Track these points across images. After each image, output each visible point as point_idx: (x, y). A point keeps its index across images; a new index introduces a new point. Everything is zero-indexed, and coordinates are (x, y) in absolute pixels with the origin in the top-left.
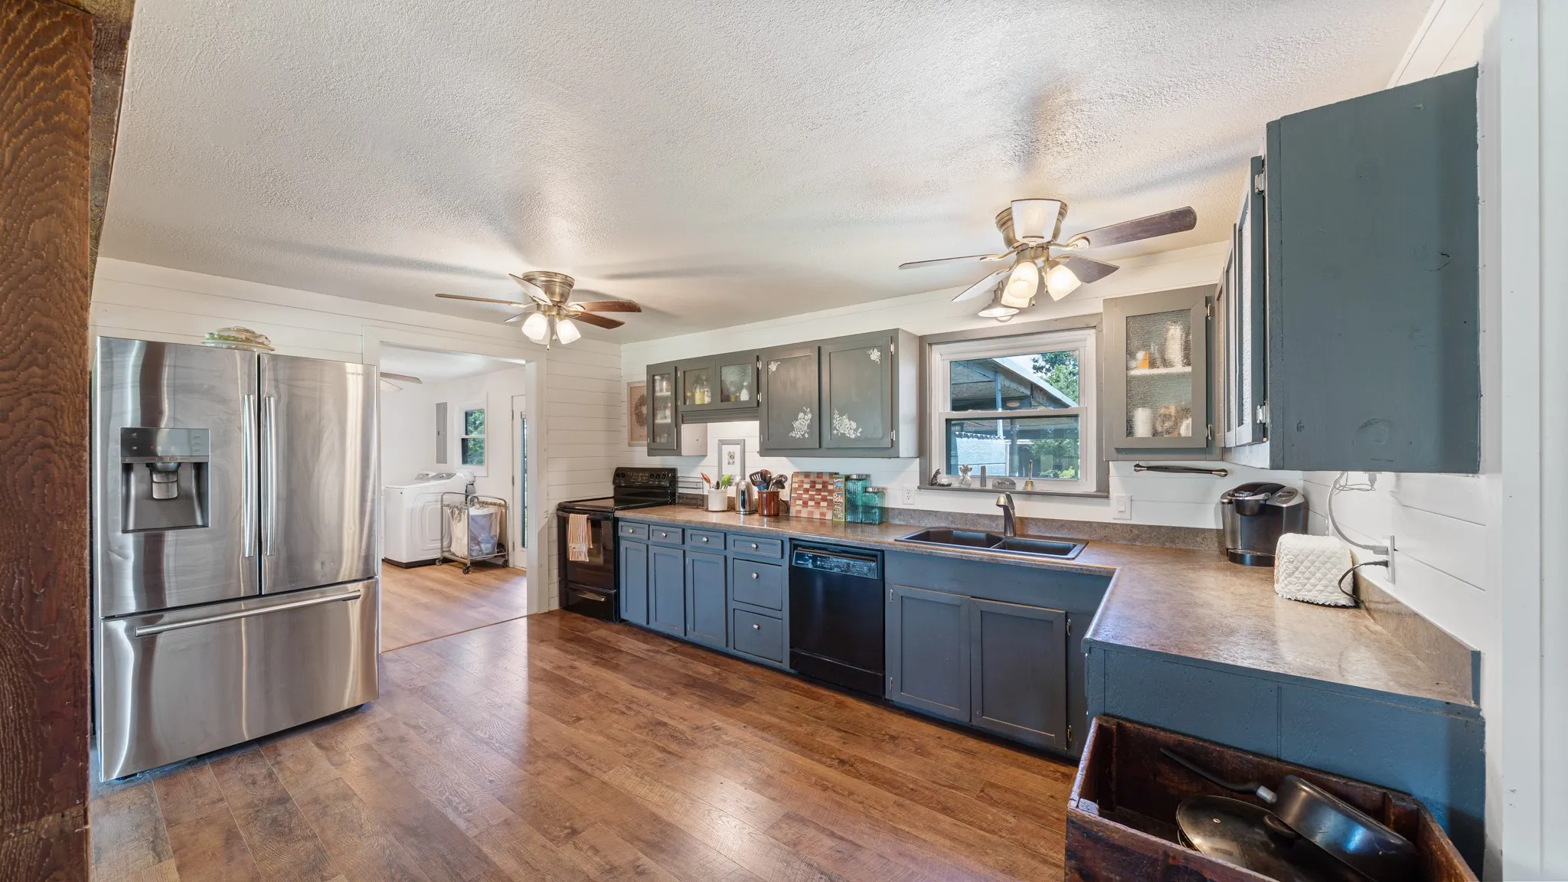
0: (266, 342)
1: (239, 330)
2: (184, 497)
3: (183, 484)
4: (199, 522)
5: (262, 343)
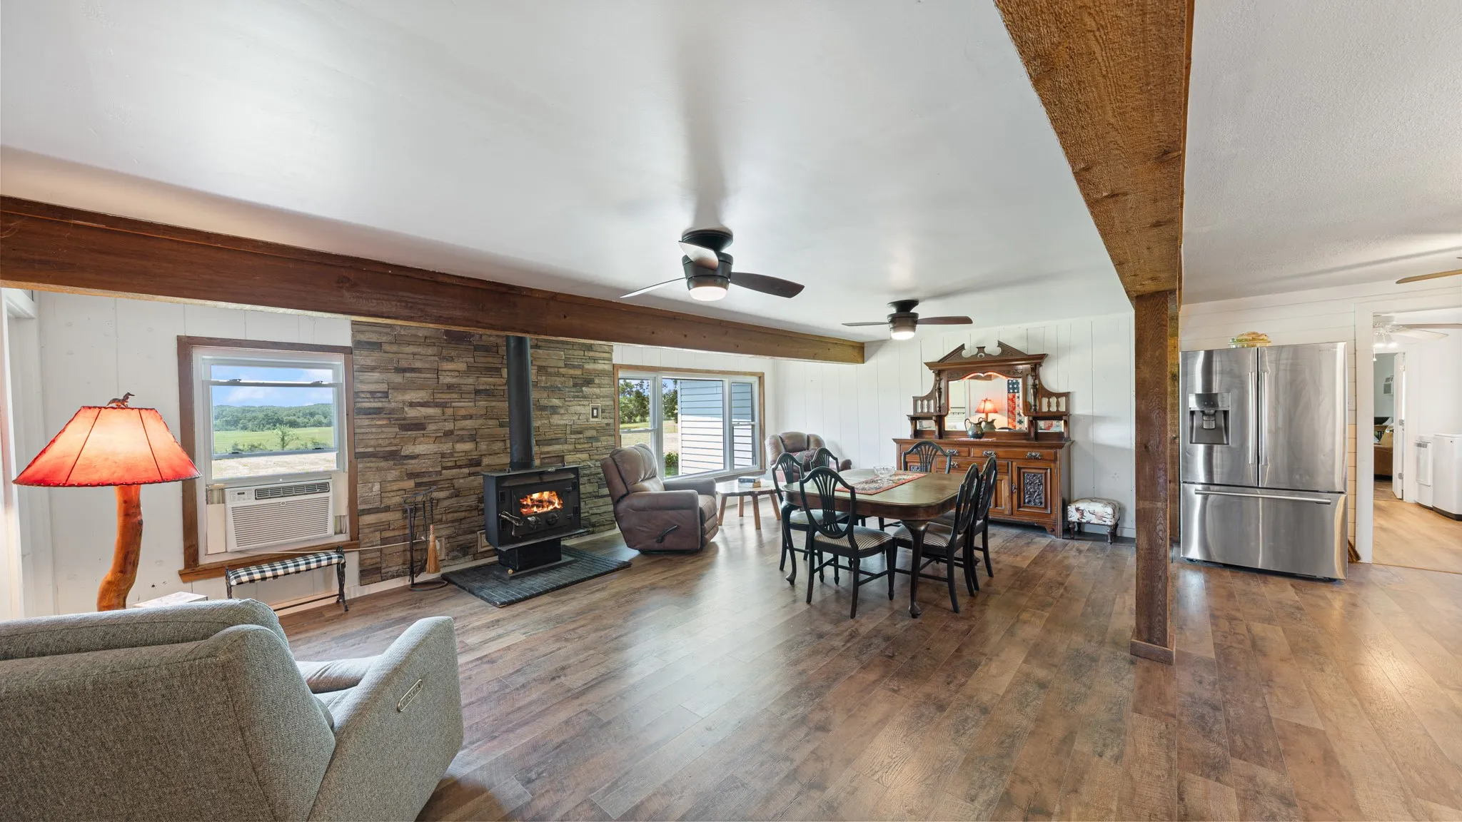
0: (1265, 338)
1: (1249, 334)
2: (1218, 428)
3: (1218, 422)
4: (1225, 442)
5: (1263, 339)
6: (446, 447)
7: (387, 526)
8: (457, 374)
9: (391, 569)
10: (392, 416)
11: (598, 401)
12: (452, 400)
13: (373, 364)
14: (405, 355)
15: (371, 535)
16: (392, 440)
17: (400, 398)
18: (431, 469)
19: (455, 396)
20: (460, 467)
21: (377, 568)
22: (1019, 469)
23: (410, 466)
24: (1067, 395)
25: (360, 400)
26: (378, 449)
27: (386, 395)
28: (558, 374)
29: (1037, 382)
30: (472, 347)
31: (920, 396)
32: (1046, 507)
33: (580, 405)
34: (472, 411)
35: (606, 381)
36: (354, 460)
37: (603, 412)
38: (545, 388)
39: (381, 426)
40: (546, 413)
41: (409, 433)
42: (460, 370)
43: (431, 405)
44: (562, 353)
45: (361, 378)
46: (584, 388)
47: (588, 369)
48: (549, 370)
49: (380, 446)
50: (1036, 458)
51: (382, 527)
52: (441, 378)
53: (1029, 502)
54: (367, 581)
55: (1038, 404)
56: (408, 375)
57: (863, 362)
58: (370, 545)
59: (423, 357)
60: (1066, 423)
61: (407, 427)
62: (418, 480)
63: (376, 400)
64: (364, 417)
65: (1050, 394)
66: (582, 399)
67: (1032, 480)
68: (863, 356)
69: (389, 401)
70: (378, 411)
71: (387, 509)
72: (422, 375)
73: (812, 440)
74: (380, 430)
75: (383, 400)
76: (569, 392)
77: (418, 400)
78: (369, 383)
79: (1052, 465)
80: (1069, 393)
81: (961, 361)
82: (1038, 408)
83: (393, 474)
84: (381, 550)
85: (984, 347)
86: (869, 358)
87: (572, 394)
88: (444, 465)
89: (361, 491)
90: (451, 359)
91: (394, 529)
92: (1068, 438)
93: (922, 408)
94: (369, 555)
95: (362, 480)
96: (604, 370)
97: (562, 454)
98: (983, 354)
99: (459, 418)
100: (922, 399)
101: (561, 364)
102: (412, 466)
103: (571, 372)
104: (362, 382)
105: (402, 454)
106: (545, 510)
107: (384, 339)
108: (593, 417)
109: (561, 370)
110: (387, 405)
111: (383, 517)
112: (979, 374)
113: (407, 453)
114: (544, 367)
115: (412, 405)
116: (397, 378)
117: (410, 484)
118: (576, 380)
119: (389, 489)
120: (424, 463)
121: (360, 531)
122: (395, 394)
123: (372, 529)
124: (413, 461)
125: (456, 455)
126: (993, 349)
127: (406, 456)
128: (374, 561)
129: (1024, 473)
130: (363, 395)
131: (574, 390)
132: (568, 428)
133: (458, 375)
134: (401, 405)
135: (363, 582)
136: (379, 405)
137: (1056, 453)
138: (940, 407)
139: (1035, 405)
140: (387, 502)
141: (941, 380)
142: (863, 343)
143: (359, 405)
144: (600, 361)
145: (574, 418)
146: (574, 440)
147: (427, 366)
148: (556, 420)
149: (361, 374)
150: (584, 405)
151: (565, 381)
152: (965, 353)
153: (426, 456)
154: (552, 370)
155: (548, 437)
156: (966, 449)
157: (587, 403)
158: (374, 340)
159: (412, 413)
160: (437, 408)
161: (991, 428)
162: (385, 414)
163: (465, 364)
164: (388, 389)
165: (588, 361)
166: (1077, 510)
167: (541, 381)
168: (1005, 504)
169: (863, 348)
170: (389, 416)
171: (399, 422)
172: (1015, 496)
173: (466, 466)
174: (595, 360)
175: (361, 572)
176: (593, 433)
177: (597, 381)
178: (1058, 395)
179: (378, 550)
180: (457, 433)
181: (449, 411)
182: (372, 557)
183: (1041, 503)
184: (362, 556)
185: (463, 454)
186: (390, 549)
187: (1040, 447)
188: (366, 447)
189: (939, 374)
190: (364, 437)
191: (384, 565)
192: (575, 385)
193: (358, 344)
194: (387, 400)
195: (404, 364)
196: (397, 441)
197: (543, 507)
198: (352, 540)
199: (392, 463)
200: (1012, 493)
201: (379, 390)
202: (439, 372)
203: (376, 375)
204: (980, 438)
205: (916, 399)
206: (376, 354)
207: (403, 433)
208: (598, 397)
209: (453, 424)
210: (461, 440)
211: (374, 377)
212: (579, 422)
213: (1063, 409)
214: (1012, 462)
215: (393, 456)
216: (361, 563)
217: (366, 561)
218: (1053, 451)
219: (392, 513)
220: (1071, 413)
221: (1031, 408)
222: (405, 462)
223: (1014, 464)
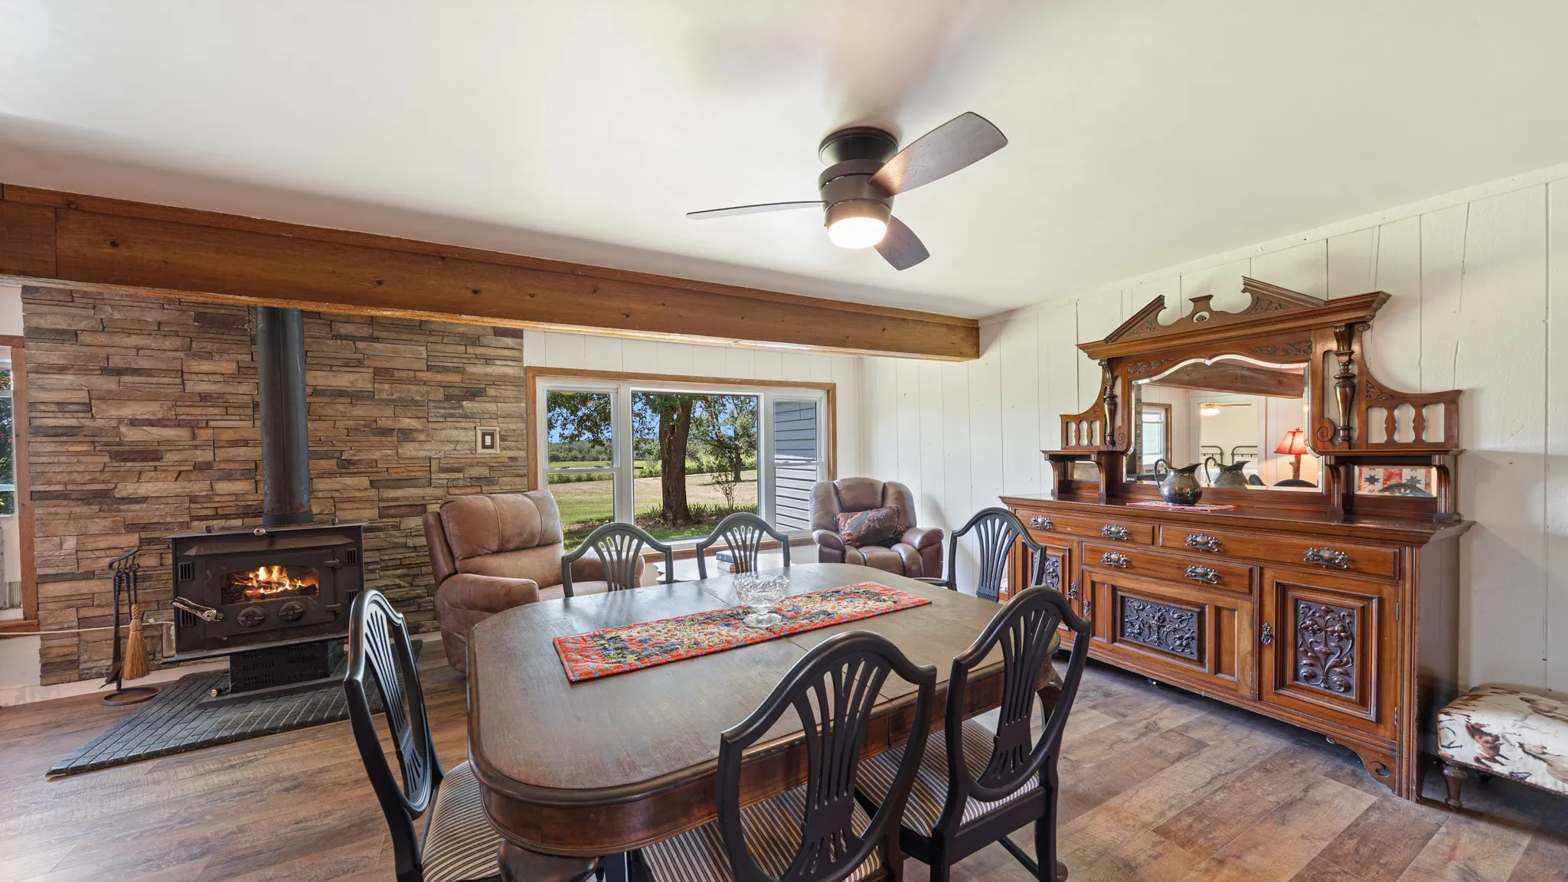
6: (200, 487)
7: (90, 600)
8: (219, 378)
9: (99, 664)
10: (97, 439)
11: (494, 422)
12: (209, 417)
13: (62, 362)
14: (119, 350)
15: (58, 613)
16: (98, 474)
17: (113, 412)
18: (169, 519)
19: (216, 411)
20: (226, 517)
21: (73, 662)
22: (1282, 590)
23: (130, 514)
24: (1451, 399)
25: (39, 414)
26: (70, 487)
27: (88, 407)
28: (415, 381)
29: (1354, 369)
30: (248, 339)
31: (1075, 412)
32: (1363, 702)
33: (456, 428)
34: (246, 435)
35: (510, 392)
36: (28, 502)
37: (503, 439)
38: (388, 402)
39: (77, 454)
40: (389, 439)
41: (129, 464)
42: (224, 372)
43: (168, 423)
44: (423, 348)
45: (40, 382)
46: (464, 403)
47: (473, 374)
48: (397, 374)
49: (73, 482)
50: (1331, 565)
51: (80, 602)
52: (189, 384)
53: (1311, 677)
54: (54, 679)
55: (1356, 423)
56: (126, 379)
57: (977, 355)
58: (58, 627)
59: (160, 352)
60: (1443, 472)
61: (126, 456)
62: (144, 535)
63: (67, 415)
64: (45, 439)
65: (1393, 399)
66: (460, 419)
67: (1321, 622)
68: (978, 345)
69: (93, 416)
70: (71, 432)
71: (90, 575)
72: (154, 380)
73: (890, 491)
74: (74, 459)
75: (81, 415)
76: (436, 408)
77: (145, 417)
78: (57, 390)
79: (1387, 591)
80: (1459, 392)
81: (1154, 334)
82: (1355, 435)
83: (99, 525)
84: (78, 634)
85: (1210, 297)
86: (987, 348)
87: (442, 411)
88: (194, 513)
89: (40, 547)
90: (209, 356)
91: (99, 606)
92: (1454, 518)
93: (1079, 438)
94: (56, 642)
95: (43, 532)
96: (505, 376)
97: (424, 502)
98: (1206, 314)
99: (221, 444)
100: (1079, 419)
101: (422, 365)
102: (134, 514)
103: (440, 377)
104: (42, 388)
105: (117, 496)
106: (274, 591)
107: (82, 325)
108: (484, 446)
109: (420, 375)
110: (87, 423)
111: (84, 586)
112: (1201, 360)
113: (124, 494)
114: (386, 369)
115: (134, 423)
116: (109, 384)
117: (133, 539)
118: (451, 390)
119: (92, 546)
120: (157, 509)
121: (40, 606)
122: (104, 407)
123: (61, 605)
124: (137, 507)
125: (217, 499)
126: (1231, 299)
127: (123, 499)
128: (66, 650)
129: (1296, 601)
130: (43, 408)
131: (446, 405)
132: (434, 463)
133: (222, 379)
134: (114, 423)
135: (44, 680)
136: (73, 422)
137: (1399, 558)
138: (1112, 435)
139: (1348, 428)
140: (87, 565)
141: (1114, 379)
142: (976, 321)
143: (37, 422)
144: (498, 362)
145: (446, 449)
146: (445, 481)
147: (163, 366)
148: (409, 450)
149: (40, 376)
150: (466, 429)
151: (428, 392)
152: (1164, 317)
153: (162, 500)
154: (404, 375)
155: (394, 476)
156: (1147, 527)
157: (472, 425)
158: (64, 327)
159: (132, 435)
160: (179, 429)
161: (1234, 482)
162: (85, 436)
163: (235, 364)
164: (90, 399)
165: (472, 361)
166: (1475, 731)
167: (381, 391)
168: (1242, 671)
169: (977, 329)
170: (91, 439)
171: (108, 448)
172: (1269, 657)
173: (237, 516)
174: (488, 361)
175: (43, 665)
176: (485, 472)
177: (491, 392)
178: (1421, 401)
179: (73, 635)
180: (216, 466)
181: (205, 434)
182: (63, 646)
183: (1348, 688)
184: (46, 642)
185: (234, 498)
186: (95, 635)
187: (1350, 537)
188: (50, 483)
189: (1112, 365)
190: (46, 470)
191: (84, 657)
192: (448, 398)
193: (34, 333)
194: (89, 415)
195: (117, 362)
196: (107, 476)
197: (271, 588)
198: (25, 619)
199: (96, 508)
200: (1259, 647)
201: (73, 400)
202: (186, 376)
203: (69, 379)
204: (1191, 503)
205: (1066, 420)
206: (69, 349)
207: (116, 464)
208: (494, 416)
209: (212, 453)
210: (228, 476)
211: (66, 382)
212: (456, 454)
213: (1435, 434)
214: (1261, 569)
215: (100, 498)
216: (43, 653)
217: (51, 650)
218: (1389, 551)
219: (98, 582)
220: (1464, 445)
221: (1336, 431)
222: (122, 507)
223: (1269, 574)
